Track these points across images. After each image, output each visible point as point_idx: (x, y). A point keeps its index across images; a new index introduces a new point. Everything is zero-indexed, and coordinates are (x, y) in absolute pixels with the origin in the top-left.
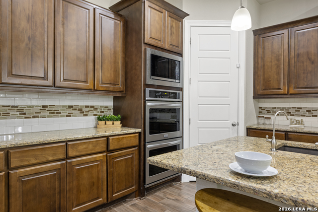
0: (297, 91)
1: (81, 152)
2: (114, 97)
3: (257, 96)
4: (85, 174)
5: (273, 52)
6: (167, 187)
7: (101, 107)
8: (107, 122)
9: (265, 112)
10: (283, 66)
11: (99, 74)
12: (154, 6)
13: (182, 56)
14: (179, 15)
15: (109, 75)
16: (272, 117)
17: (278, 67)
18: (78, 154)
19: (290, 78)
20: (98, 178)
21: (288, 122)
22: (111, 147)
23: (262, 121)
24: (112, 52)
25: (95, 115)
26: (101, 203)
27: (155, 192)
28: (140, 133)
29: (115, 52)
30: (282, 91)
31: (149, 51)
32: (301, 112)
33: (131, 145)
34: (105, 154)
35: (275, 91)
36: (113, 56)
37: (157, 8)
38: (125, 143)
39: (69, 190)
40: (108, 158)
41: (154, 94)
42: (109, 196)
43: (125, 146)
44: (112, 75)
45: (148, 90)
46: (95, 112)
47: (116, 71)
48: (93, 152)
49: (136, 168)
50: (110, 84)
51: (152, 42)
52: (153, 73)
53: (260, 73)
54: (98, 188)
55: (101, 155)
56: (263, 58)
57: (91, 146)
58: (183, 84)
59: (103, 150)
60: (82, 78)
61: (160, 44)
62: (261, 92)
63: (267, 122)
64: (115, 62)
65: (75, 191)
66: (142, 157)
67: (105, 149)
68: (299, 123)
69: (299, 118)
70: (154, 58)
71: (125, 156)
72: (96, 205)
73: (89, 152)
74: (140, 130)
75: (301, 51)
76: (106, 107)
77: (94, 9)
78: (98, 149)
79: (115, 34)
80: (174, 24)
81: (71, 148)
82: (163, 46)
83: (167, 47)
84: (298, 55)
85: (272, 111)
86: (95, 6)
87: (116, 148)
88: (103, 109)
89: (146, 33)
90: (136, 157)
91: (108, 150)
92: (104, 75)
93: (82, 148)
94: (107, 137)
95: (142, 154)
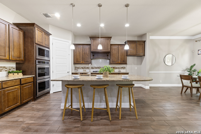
0: (84, 62)
1: (9, 85)
2: (16, 63)
3: (75, 64)
4: (11, 94)
5: (78, 51)
6: (45, 96)
7: (9, 67)
8: (15, 74)
9: (77, 68)
10: (81, 55)
11: (12, 53)
12: (39, 30)
13: (49, 49)
14: (48, 34)
15: (17, 54)
16: (79, 70)
17: (80, 56)
18: (7, 86)
19: (83, 59)
20: (17, 95)
21: (83, 71)
22: (22, 83)
23: (76, 71)
24: (18, 44)
25: (6, 71)
26: (18, 105)
27: (40, 98)
28: (34, 77)
29: (19, 44)
30: (81, 62)
31: (38, 47)
32: (86, 68)
33: (30, 81)
34: (19, 86)
35: (79, 62)
36: (18, 46)
37: (40, 31)
38: (28, 81)
39: (4, 102)
40: (21, 87)
41: (39, 62)
42: (22, 102)
43: (28, 82)
44: (18, 54)
45: (37, 61)
46: (6, 70)
47: (20, 52)
48: (14, 85)
49: (32, 90)
50: (17, 57)
51: (38, 43)
52: (39, 55)
53: (75, 57)
54: (17, 99)
55: (18, 86)
56: (76, 53)
57: (13, 83)
58: (50, 59)
59: (18, 84)
60: (3, 54)
61: (41, 44)
62: (76, 62)
63: (77, 71)
64: (20, 49)
65: (6, 102)
66: (35, 86)
67: (20, 84)
68: (85, 71)
69: (85, 70)
70: (39, 49)
71: (28, 86)
72: (16, 106)
73: (13, 85)
74: (34, 76)
75: (85, 52)
76: (12, 67)
77: (9, 25)
78: (16, 84)
79: (19, 37)
80: (46, 37)
81: (4, 84)
82: (43, 45)
83: (44, 45)
84: (85, 53)
85: (78, 68)
86: (9, 24)
87: (24, 83)
88: (10, 68)
89: (36, 39)
90: (32, 86)
91: (21, 84)
92: (14, 54)
93: (9, 84)
94: (20, 79)
95: (35, 85)
